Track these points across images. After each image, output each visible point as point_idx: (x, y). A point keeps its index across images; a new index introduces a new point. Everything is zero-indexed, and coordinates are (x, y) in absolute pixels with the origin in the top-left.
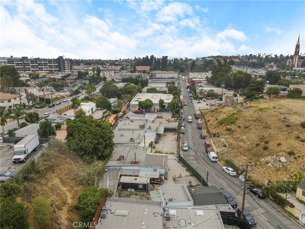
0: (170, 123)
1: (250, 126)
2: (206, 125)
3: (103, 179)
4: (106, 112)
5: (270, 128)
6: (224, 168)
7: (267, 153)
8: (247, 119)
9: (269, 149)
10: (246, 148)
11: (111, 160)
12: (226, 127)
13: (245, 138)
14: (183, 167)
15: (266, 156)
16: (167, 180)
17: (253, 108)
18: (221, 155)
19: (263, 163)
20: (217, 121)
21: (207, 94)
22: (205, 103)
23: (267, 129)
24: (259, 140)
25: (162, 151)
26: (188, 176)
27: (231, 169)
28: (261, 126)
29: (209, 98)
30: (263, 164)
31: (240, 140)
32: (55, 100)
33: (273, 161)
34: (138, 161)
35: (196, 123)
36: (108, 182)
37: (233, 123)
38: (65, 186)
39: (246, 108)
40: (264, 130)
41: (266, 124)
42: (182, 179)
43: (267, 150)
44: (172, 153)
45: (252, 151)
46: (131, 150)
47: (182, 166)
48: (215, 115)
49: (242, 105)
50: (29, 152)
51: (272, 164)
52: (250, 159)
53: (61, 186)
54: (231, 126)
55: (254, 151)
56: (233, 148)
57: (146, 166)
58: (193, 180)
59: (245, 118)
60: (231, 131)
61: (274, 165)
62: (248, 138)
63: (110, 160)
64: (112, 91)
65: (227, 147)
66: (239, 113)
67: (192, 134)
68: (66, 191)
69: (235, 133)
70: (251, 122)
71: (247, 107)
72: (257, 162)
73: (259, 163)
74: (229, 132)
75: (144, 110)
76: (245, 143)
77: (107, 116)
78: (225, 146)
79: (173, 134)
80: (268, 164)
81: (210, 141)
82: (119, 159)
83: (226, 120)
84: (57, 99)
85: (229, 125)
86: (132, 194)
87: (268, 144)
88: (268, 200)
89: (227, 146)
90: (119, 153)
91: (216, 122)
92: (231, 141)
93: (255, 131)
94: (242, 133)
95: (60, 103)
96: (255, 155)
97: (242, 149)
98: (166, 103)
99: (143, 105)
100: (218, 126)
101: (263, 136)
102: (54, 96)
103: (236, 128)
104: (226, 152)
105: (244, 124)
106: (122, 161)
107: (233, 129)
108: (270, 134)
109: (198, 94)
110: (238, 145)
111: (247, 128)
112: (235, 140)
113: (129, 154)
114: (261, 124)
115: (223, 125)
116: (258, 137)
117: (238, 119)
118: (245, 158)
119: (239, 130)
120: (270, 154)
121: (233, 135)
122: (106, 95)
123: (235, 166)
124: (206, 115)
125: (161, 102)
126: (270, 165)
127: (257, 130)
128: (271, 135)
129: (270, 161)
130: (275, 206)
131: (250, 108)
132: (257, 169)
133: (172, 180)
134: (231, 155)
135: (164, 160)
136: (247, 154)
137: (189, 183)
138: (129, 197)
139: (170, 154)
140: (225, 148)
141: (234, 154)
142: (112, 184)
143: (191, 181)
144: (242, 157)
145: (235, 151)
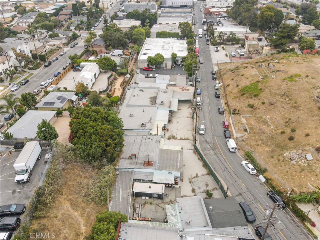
0: (185, 91)
1: (276, 102)
2: (225, 91)
3: (116, 188)
4: (111, 76)
5: (299, 110)
6: (244, 163)
7: (292, 145)
8: (274, 91)
9: (295, 140)
10: (269, 134)
11: (121, 157)
12: (249, 102)
13: (269, 119)
14: (199, 161)
15: (290, 149)
16: (182, 181)
17: (281, 73)
18: (240, 141)
19: (286, 159)
20: (238, 88)
21: (226, 38)
22: (224, 52)
23: (295, 110)
24: (285, 124)
25: (176, 136)
26: (205, 175)
27: (251, 166)
28: (289, 105)
29: (229, 43)
30: (287, 161)
31: (263, 121)
32: (50, 54)
33: (298, 157)
34: (151, 162)
35: (214, 88)
36: (121, 193)
37: (257, 96)
38: (77, 211)
39: (273, 72)
40: (292, 110)
41: (295, 103)
42: (199, 179)
43: (292, 141)
44: (188, 139)
45: (275, 139)
46: (143, 141)
47: (199, 159)
48: (235, 79)
49: (268, 66)
50: (32, 168)
51: (296, 161)
52: (273, 151)
53: (72, 211)
54: (254, 100)
55: (278, 140)
56: (255, 133)
57: (161, 168)
58: (211, 181)
59: (271, 89)
60: (254, 108)
61: (298, 162)
62: (272, 118)
63: (121, 159)
64: (116, 40)
65: (248, 132)
66: (264, 81)
67: (209, 106)
68: (78, 216)
69: (258, 111)
70: (278, 97)
71: (274, 70)
72: (281, 158)
73: (282, 158)
74: (252, 109)
75: (154, 67)
76: (269, 126)
77: (113, 81)
78: (246, 130)
79: (188, 107)
80: (292, 162)
81: (229, 119)
82: (130, 158)
83: (249, 90)
84: (52, 52)
85: (252, 98)
86: (146, 203)
87: (294, 133)
88: (288, 210)
89: (248, 130)
90: (129, 146)
91: (236, 90)
92: (253, 122)
93: (281, 109)
94: (266, 111)
95: (57, 59)
96: (278, 146)
97: (265, 135)
98: (179, 57)
99: (153, 62)
100: (238, 97)
101: (290, 119)
102: (48, 48)
103: (260, 104)
104: (246, 139)
105: (269, 99)
106: (134, 160)
107: (256, 105)
108: (299, 117)
109: (216, 38)
110: (260, 129)
111: (272, 105)
112: (257, 122)
113: (141, 149)
114: (289, 102)
115: (245, 96)
116: (284, 119)
117: (263, 91)
118: (267, 149)
119: (262, 107)
120: (295, 146)
121: (256, 114)
122: (109, 43)
123: (256, 162)
124: (225, 75)
125: (174, 56)
126: (294, 162)
127: (283, 109)
128: (300, 119)
129: (295, 158)
130: (295, 219)
131: (278, 73)
132: (280, 167)
133: (188, 181)
134: (252, 144)
135: (179, 157)
136: (269, 143)
137: (205, 186)
138: (144, 207)
139: (185, 139)
140: (246, 133)
141: (255, 142)
142: (125, 196)
143: (208, 183)
144: (264, 147)
145: (257, 137)
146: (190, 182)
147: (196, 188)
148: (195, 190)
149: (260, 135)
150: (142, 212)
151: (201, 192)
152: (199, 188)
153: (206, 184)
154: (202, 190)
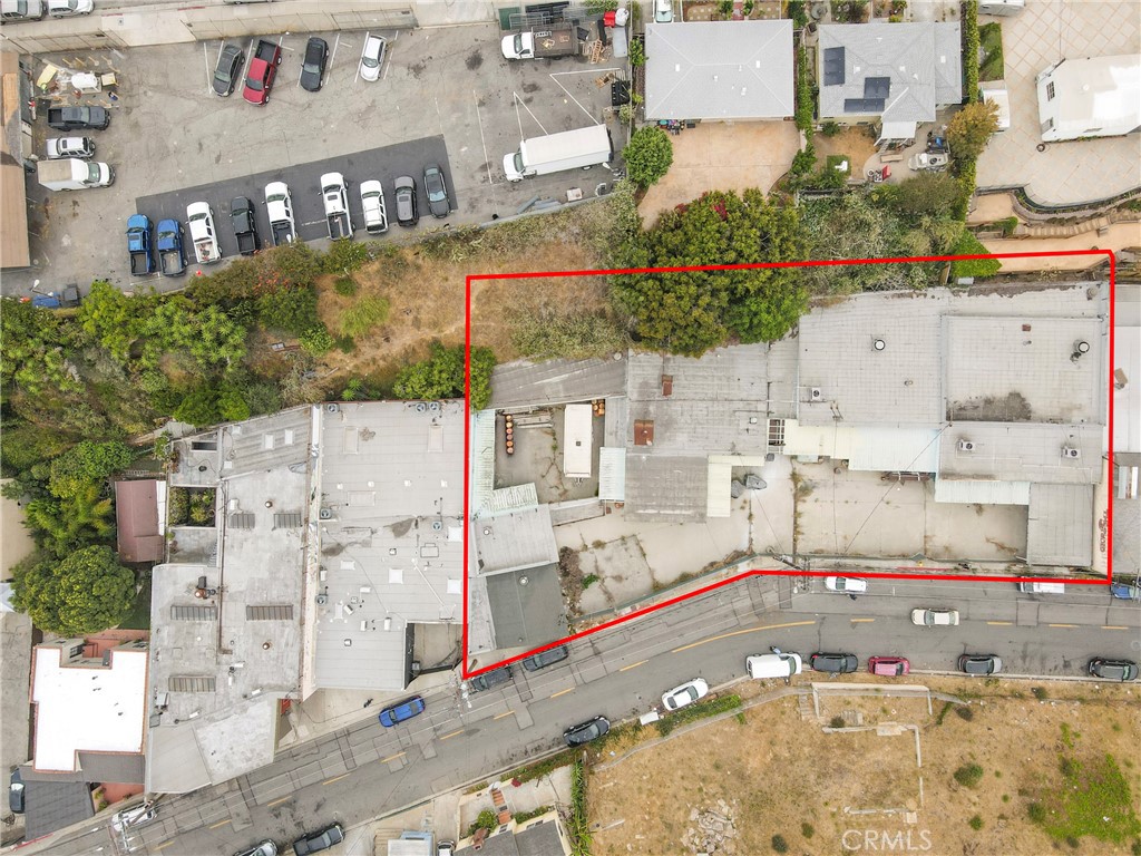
6: (701, 686)
7: (756, 836)
10: (815, 789)
11: (669, 356)
13: (897, 815)
14: (705, 565)
19: (708, 801)
25: (814, 498)
26: (653, 577)
30: (702, 800)
31: (886, 793)
34: (651, 440)
36: (556, 379)
42: (637, 559)
43: (771, 843)
44: (797, 535)
45: (790, 799)
46: (738, 405)
47: (712, 564)
52: (741, 776)
55: (786, 805)
56: (826, 748)
57: (632, 466)
58: (633, 587)
60: (954, 781)
61: (695, 827)
63: (663, 356)
65: (827, 729)
69: (943, 793)
72: (714, 788)
73: (712, 791)
74: (950, 773)
76: (859, 803)
78: (837, 723)
80: (697, 811)
82: (663, 380)
90: (716, 368)
92: (880, 756)
96: (765, 800)
97: (813, 777)
103: (974, 809)
106: (658, 392)
107: (969, 794)
110: (841, 770)
112: (885, 773)
113: (701, 404)
117: (1056, 845)
118: (754, 764)
119: (958, 813)
120: (750, 843)
121: (926, 780)
126: (695, 815)
132: (680, 773)
133: (627, 533)
134: (781, 727)
135: (677, 512)
136: (778, 778)
137: (615, 574)
138: (546, 432)
139: (796, 526)
140: (822, 719)
141: (787, 738)
142: (548, 391)
143: (625, 583)
144: (764, 756)
145: (806, 750)
146: (623, 538)
147: (608, 551)
148: (600, 549)
149: (814, 762)
150: (531, 431)
151: (596, 562)
152: (609, 559)
153: (624, 576)
154: (603, 565)
